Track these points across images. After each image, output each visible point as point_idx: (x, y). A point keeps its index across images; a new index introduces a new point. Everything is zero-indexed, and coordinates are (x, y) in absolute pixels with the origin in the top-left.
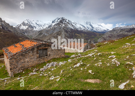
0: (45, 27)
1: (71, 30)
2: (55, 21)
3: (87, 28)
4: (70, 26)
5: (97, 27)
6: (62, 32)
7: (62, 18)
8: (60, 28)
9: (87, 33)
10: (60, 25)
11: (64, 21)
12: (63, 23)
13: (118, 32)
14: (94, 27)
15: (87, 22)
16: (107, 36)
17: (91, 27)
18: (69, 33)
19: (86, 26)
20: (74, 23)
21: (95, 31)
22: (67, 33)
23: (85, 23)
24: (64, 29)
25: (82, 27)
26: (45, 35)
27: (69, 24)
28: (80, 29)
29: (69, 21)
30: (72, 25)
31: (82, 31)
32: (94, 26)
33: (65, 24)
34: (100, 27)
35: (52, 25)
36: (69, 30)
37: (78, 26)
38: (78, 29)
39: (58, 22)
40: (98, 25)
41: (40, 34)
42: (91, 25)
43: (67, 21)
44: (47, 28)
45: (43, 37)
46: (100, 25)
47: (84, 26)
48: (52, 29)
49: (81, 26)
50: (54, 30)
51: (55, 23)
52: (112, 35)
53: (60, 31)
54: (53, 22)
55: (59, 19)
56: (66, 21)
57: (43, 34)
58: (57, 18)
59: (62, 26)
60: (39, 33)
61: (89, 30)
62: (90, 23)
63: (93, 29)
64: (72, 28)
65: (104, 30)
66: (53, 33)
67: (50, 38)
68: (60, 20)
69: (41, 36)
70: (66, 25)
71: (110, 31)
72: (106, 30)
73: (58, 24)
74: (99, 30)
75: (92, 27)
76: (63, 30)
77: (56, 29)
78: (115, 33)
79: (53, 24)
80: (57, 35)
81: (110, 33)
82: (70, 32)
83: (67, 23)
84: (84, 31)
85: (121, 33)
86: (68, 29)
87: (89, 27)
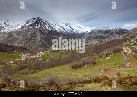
0: (17, 28)
1: (48, 32)
2: (30, 21)
3: (67, 30)
4: (47, 27)
5: (77, 29)
6: (37, 33)
7: (38, 18)
8: (35, 30)
9: (67, 34)
10: (36, 25)
11: (41, 21)
12: (39, 24)
13: (96, 34)
14: (73, 29)
15: (66, 24)
16: (86, 37)
17: (70, 29)
18: (46, 35)
19: (65, 27)
20: (52, 24)
21: (75, 33)
22: (44, 35)
23: (64, 25)
24: (39, 30)
25: (61, 28)
26: (16, 37)
27: (46, 25)
28: (58, 31)
29: (46, 21)
30: (49, 26)
31: (61, 32)
32: (73, 27)
33: (41, 25)
34: (80, 29)
35: (25, 25)
36: (46, 32)
37: (56, 28)
38: (57, 30)
39: (33, 22)
40: (78, 27)
41: (9, 37)
42: (71, 27)
43: (44, 21)
44: (19, 29)
45: (13, 40)
46: (80, 27)
47: (63, 28)
48: (26, 30)
49: (59, 27)
50: (27, 32)
51: (30, 24)
52: (90, 36)
53: (34, 33)
54: (27, 22)
55: (34, 19)
56: (42, 22)
57: (14, 36)
58: (33, 18)
59: (38, 27)
60: (9, 35)
61: (69, 31)
62: (70, 24)
63: (73, 31)
64: (50, 29)
65: (84, 32)
66: (27, 35)
67: (22, 41)
68: (36, 20)
69: (11, 39)
70: (43, 26)
71: (89, 33)
72: (86, 32)
73: (33, 25)
74: (79, 32)
75: (72, 29)
76: (38, 32)
77: (30, 30)
78: (93, 34)
79: (27, 25)
80: (31, 37)
81: (88, 35)
82: (47, 33)
83: (44, 23)
84: (63, 33)
85: (99, 34)
86: (44, 30)
87: (68, 29)
